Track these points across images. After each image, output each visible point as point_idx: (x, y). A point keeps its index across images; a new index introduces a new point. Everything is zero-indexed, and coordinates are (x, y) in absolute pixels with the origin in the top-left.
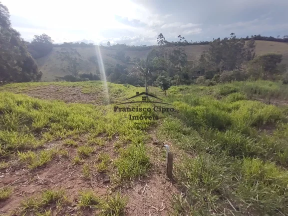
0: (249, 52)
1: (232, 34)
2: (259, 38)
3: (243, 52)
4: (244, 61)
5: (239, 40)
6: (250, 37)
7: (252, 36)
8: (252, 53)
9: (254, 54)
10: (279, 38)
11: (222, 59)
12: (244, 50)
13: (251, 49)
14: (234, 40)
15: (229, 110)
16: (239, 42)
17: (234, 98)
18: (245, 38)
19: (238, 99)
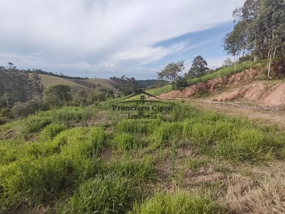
0: (36, 83)
1: (10, 63)
2: (40, 72)
3: (29, 83)
4: (35, 92)
5: (21, 71)
6: (32, 70)
7: (33, 69)
8: (40, 85)
9: (42, 85)
10: (57, 74)
11: (5, 90)
12: (30, 81)
13: (37, 82)
14: (15, 70)
15: (57, 150)
16: (21, 73)
17: (52, 131)
18: (27, 70)
19: (58, 131)
